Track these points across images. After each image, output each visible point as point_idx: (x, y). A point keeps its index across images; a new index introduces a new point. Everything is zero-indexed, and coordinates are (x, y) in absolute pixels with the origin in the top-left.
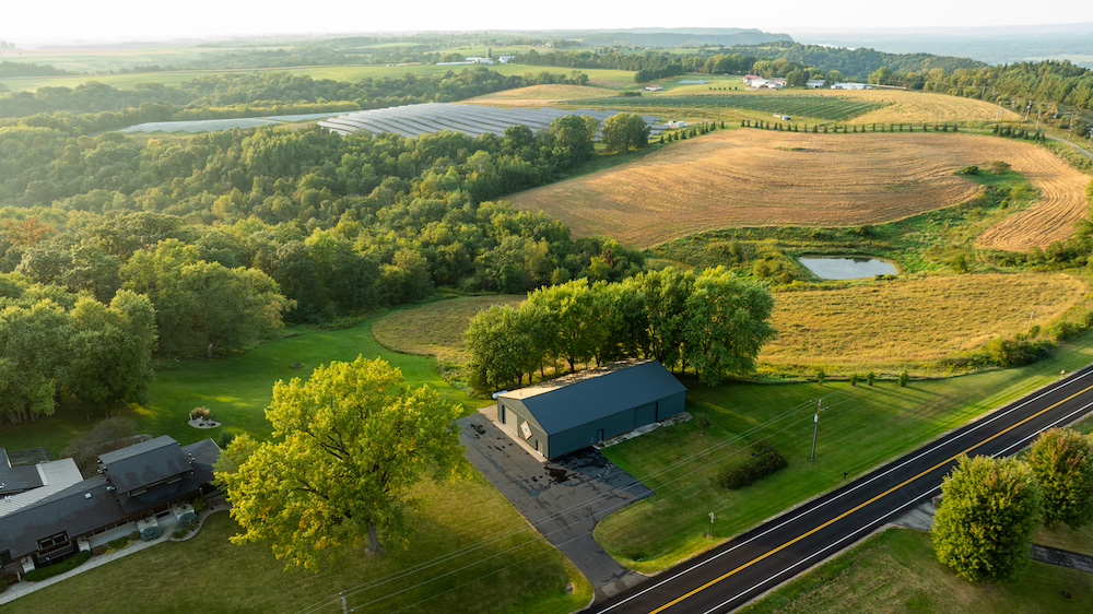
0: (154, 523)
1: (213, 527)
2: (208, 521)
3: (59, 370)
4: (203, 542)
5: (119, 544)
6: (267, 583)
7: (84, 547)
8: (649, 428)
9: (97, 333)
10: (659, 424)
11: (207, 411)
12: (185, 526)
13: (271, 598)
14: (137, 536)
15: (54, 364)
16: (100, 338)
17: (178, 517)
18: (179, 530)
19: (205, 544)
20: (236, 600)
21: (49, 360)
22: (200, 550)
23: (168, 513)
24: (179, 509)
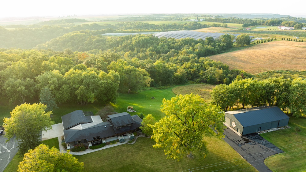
0: (123, 138)
1: (139, 141)
2: (138, 139)
3: (95, 91)
4: (137, 145)
5: (113, 142)
6: (158, 162)
7: (104, 141)
8: (275, 129)
9: (106, 81)
10: (279, 128)
11: (132, 107)
12: (131, 140)
13: (159, 166)
14: (118, 141)
15: (94, 89)
16: (106, 83)
17: (130, 137)
18: (130, 141)
19: (138, 146)
20: (149, 166)
21: (93, 88)
22: (137, 148)
23: (126, 135)
24: (130, 134)
